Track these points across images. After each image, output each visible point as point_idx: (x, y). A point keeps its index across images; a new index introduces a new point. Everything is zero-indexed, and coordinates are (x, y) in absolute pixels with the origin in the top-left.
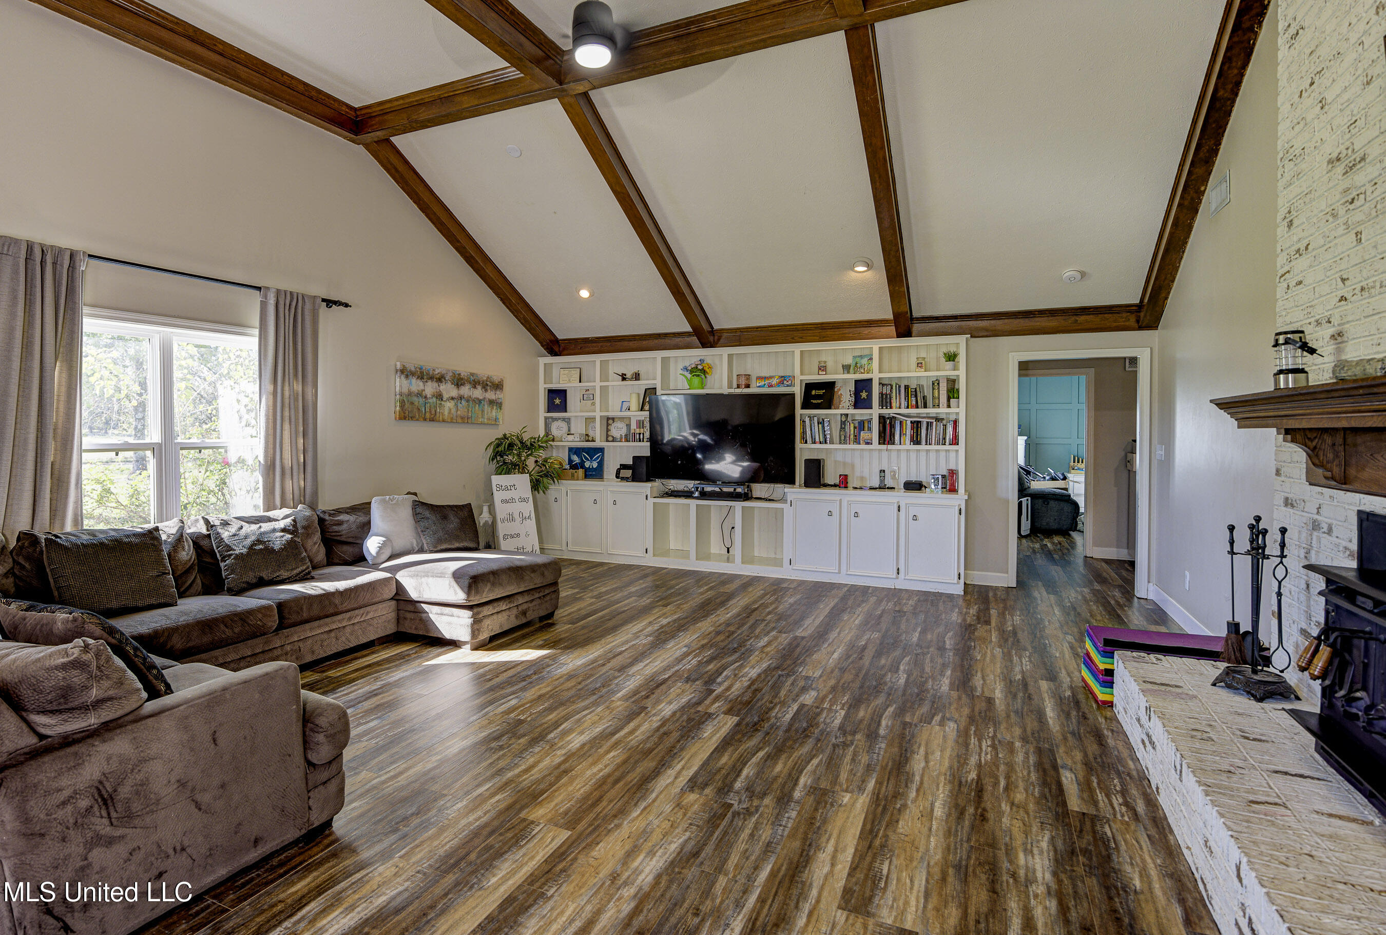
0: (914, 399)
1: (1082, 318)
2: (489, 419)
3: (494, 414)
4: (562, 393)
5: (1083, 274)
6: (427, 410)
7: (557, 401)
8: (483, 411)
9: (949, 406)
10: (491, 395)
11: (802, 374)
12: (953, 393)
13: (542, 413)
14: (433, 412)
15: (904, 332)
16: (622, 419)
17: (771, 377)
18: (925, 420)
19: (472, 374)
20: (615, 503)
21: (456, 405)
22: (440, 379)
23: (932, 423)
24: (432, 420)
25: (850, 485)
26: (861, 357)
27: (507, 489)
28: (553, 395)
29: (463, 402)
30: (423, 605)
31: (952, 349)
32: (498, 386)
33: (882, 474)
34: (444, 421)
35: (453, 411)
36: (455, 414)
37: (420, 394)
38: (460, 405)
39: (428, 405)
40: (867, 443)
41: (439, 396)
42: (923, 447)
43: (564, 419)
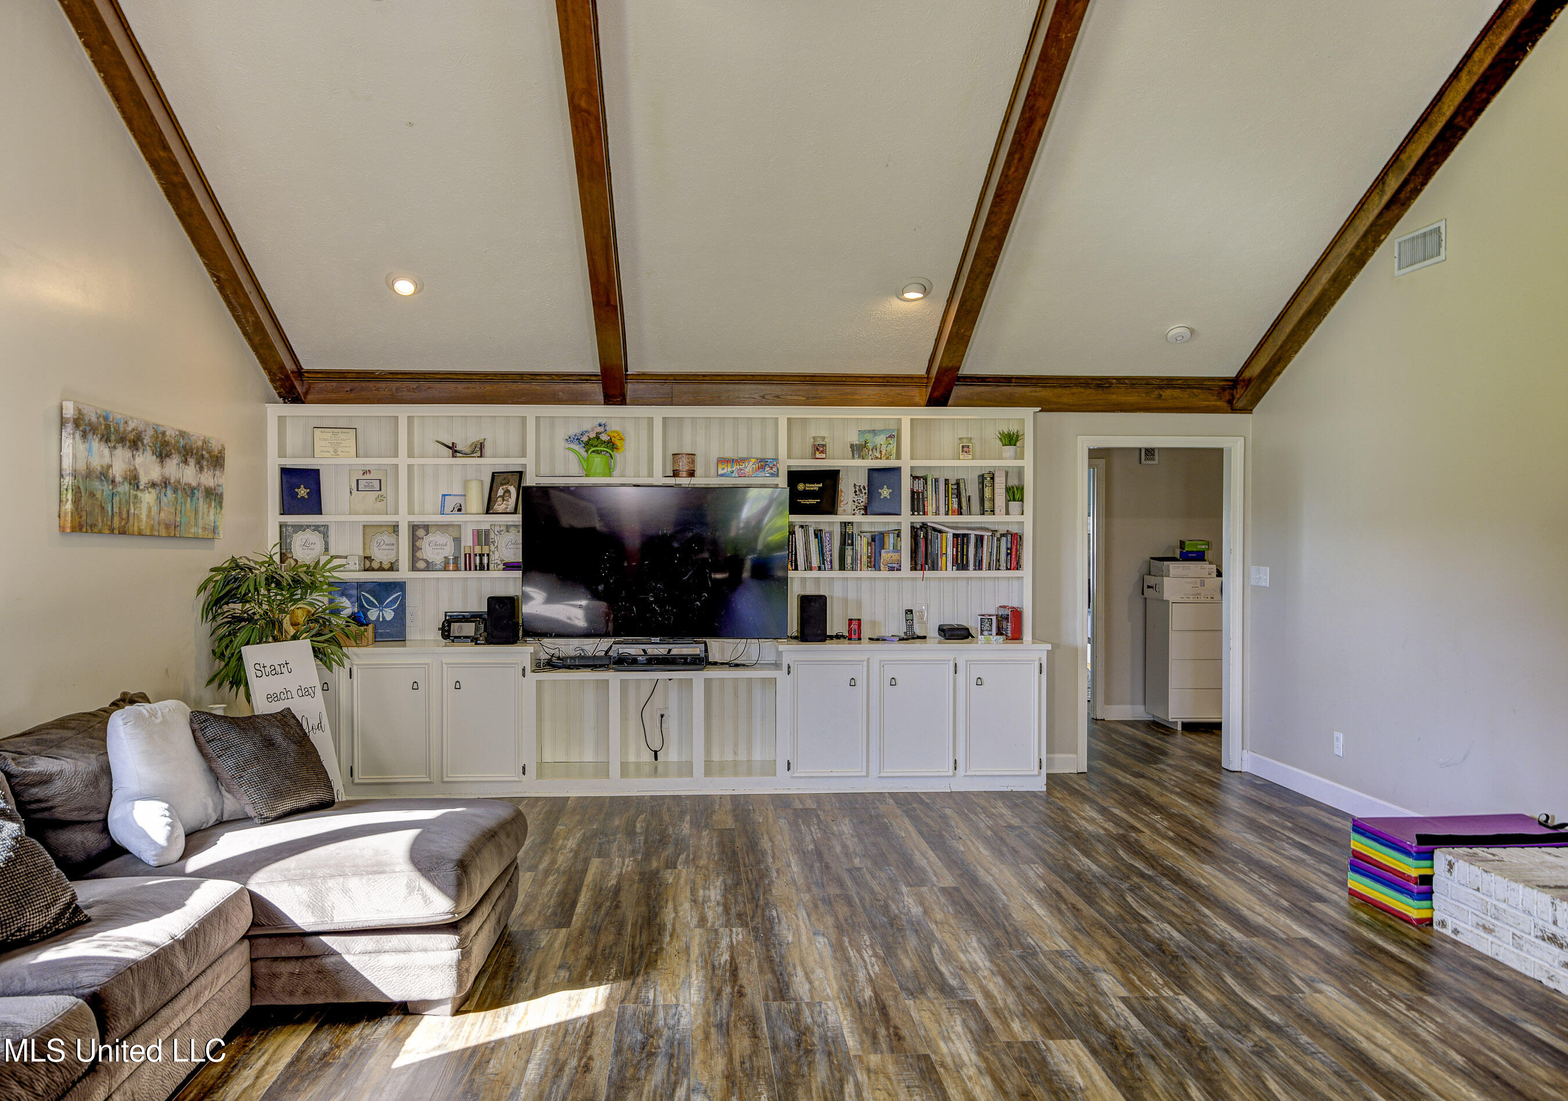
0: (955, 500)
1: (1167, 393)
2: (204, 529)
3: (212, 517)
4: (311, 477)
5: (1192, 331)
6: (116, 510)
7: (302, 492)
8: (196, 512)
9: (1007, 513)
10: (208, 479)
11: (789, 457)
12: (1015, 494)
13: (273, 518)
14: (124, 516)
15: (939, 399)
16: (443, 527)
17: (743, 460)
18: (973, 533)
19: (182, 434)
20: (458, 686)
21: (159, 499)
22: (135, 443)
23: (982, 537)
24: (123, 532)
25: (866, 633)
26: (874, 432)
27: (274, 672)
28: (294, 480)
29: (169, 492)
30: (324, 939)
31: (1014, 428)
32: (217, 461)
33: (909, 616)
34: (140, 534)
35: (155, 510)
36: (156, 519)
37: (104, 475)
38: (164, 500)
39: (116, 499)
40: (892, 569)
41: (133, 479)
42: (971, 573)
43: (317, 528)
